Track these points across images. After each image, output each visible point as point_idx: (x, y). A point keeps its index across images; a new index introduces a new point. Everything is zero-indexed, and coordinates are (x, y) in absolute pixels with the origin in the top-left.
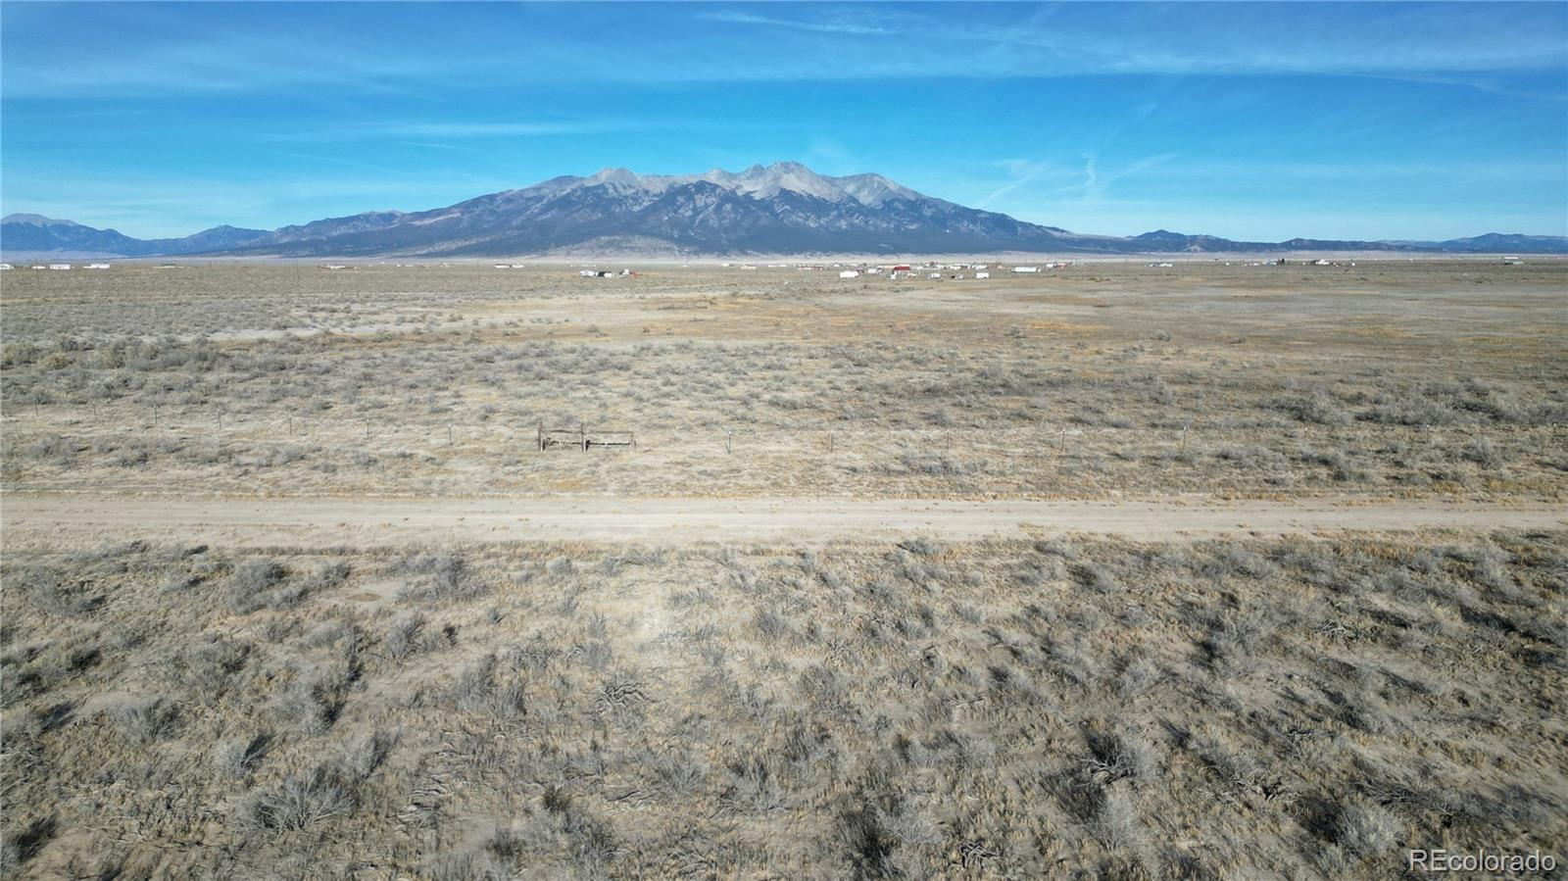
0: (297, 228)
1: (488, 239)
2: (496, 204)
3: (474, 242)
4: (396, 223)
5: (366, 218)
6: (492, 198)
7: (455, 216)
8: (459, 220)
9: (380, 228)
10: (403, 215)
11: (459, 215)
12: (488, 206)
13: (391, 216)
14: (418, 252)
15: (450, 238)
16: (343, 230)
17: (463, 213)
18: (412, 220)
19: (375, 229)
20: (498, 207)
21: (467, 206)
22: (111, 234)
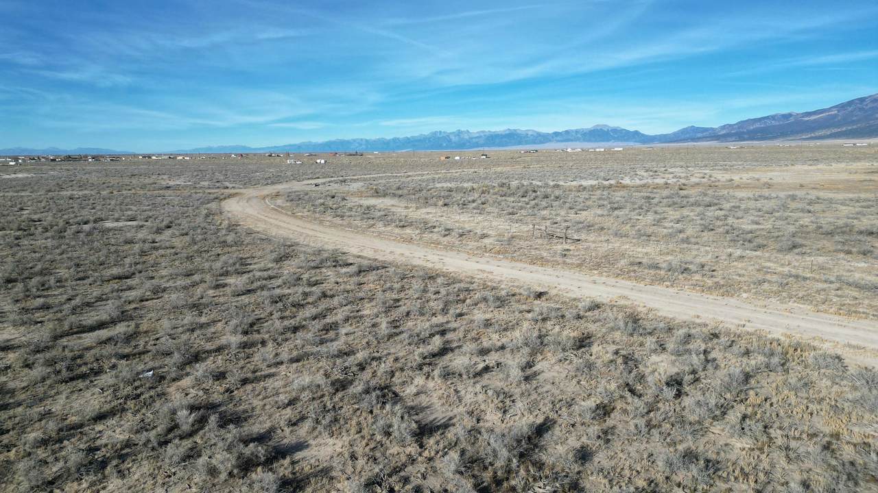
0: (730, 125)
1: (855, 127)
2: (865, 103)
3: (844, 129)
4: (792, 119)
5: (773, 117)
6: (862, 100)
7: (833, 113)
8: (836, 116)
9: (781, 123)
10: (798, 114)
11: (836, 112)
12: (858, 105)
13: (790, 115)
14: (804, 137)
15: (827, 127)
16: (757, 125)
17: (839, 111)
18: (803, 117)
19: (778, 123)
20: (867, 105)
21: (842, 106)
22: (636, 133)
